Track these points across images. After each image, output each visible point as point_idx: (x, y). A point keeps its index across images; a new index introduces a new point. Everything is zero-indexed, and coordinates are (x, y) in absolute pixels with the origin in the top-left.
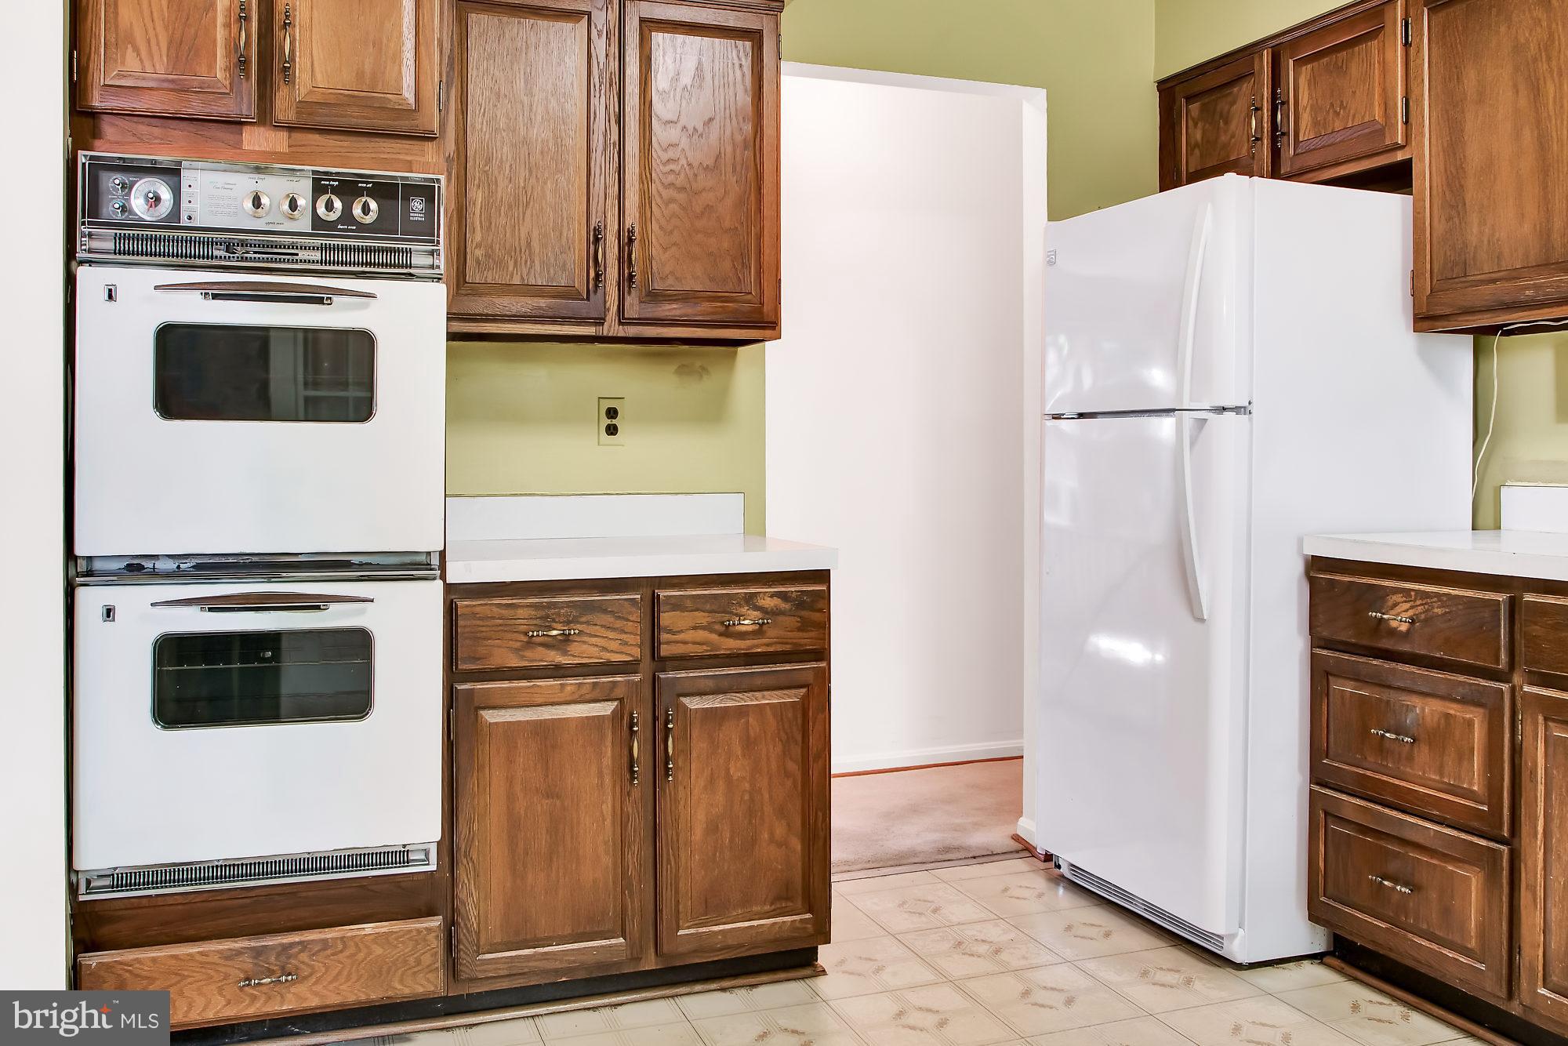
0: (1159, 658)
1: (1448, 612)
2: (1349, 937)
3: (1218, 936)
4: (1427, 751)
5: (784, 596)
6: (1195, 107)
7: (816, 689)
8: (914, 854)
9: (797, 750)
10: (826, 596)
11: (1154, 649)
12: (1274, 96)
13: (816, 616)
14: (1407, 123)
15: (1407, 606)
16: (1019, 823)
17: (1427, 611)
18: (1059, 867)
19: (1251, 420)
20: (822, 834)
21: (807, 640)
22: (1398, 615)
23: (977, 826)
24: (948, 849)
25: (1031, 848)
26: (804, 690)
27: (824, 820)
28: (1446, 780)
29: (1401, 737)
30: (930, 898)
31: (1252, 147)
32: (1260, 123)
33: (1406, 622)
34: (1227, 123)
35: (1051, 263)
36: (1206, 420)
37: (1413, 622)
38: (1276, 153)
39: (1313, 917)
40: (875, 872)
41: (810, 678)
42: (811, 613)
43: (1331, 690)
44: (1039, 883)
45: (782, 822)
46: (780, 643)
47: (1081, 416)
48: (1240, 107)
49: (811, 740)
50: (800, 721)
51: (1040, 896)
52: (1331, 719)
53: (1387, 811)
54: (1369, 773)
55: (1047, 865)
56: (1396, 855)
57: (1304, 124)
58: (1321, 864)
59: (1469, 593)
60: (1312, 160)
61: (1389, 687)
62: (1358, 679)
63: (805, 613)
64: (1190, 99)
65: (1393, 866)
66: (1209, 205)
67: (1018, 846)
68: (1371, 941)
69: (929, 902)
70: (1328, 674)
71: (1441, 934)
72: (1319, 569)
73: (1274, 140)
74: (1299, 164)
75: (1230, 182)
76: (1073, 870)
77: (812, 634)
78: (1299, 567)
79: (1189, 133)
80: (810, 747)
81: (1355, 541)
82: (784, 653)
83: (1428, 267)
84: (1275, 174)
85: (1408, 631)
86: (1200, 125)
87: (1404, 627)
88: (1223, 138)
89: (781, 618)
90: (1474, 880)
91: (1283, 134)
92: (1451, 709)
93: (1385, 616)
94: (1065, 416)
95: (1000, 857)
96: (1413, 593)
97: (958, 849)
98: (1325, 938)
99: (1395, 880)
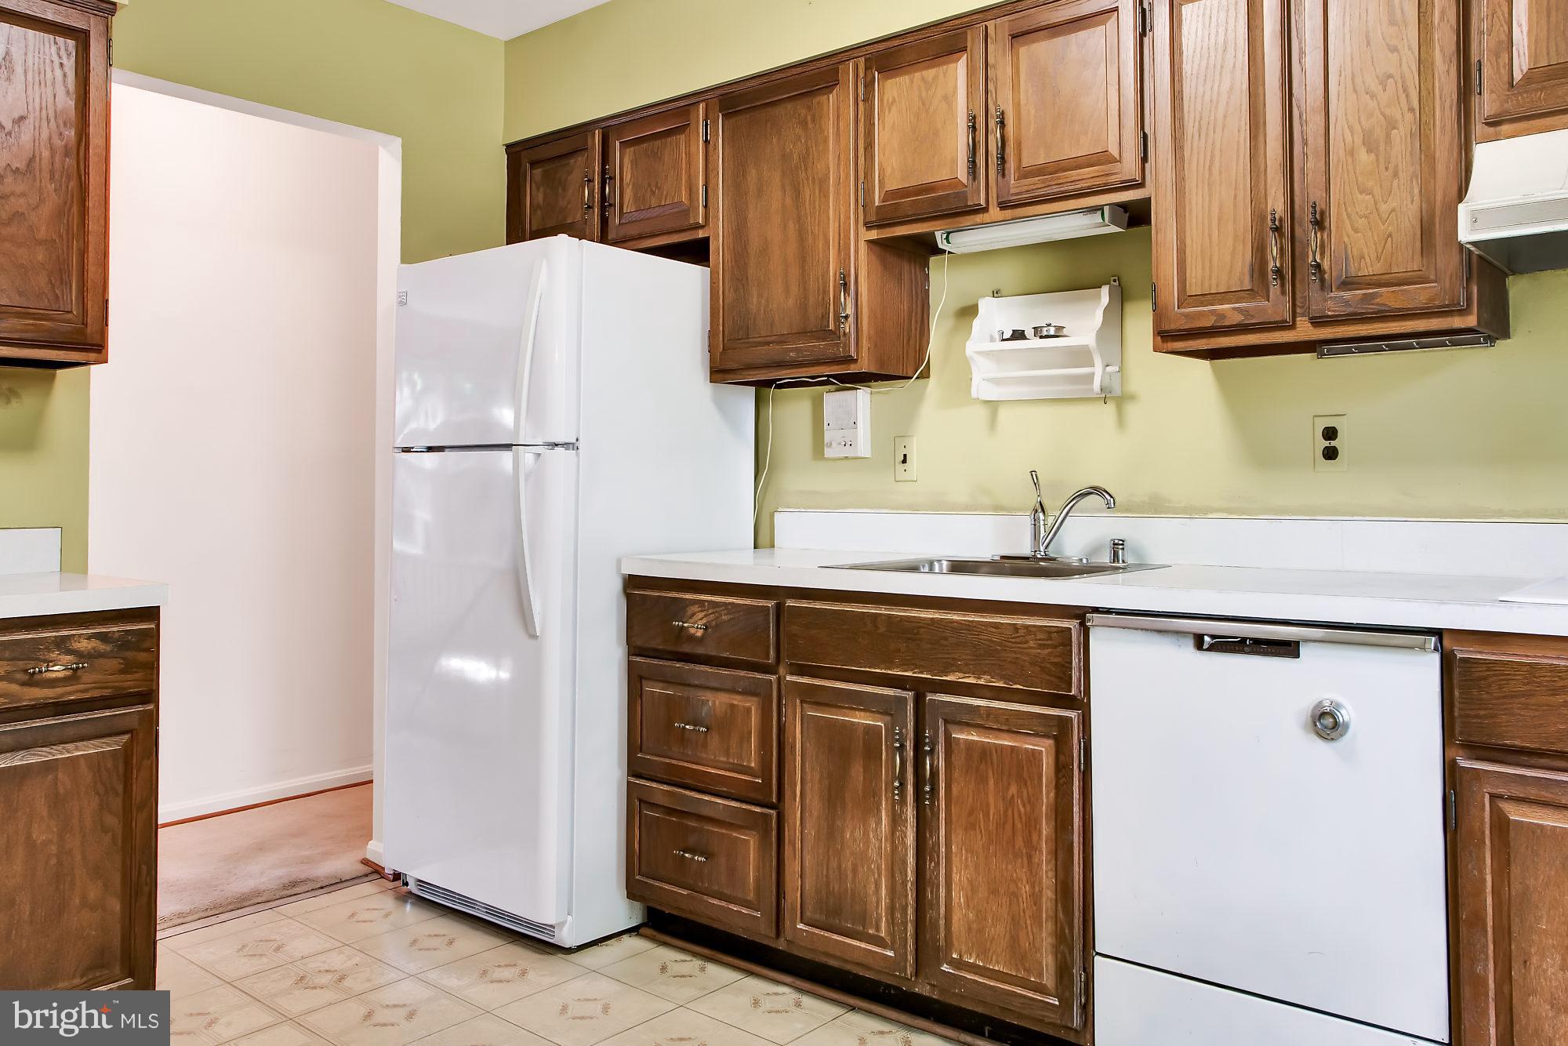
0: (505, 675)
1: (733, 619)
2: (659, 908)
3: (551, 926)
4: (717, 737)
5: (103, 637)
6: (538, 172)
7: (141, 735)
8: (258, 893)
9: (117, 803)
10: (155, 635)
11: (498, 666)
12: (603, 172)
13: (142, 656)
14: (706, 206)
15: (701, 615)
16: (368, 847)
17: (717, 618)
18: (406, 884)
19: (578, 455)
20: (146, 889)
21: (131, 682)
22: (694, 623)
23: (326, 855)
24: (294, 884)
25: (380, 870)
26: (127, 737)
27: (149, 873)
28: (731, 761)
29: (697, 728)
30: (272, 938)
31: (585, 214)
32: (591, 193)
33: (701, 628)
34: (564, 189)
35: (402, 303)
36: (539, 455)
37: (705, 629)
38: (604, 222)
39: (631, 895)
40: (214, 920)
41: (134, 723)
42: (135, 653)
43: (644, 692)
44: (388, 902)
45: (99, 882)
46: (98, 688)
47: (430, 449)
48: (575, 177)
49: (134, 788)
50: (121, 769)
51: (387, 916)
52: (644, 718)
53: (688, 793)
54: (673, 762)
55: (397, 883)
56: (694, 829)
57: (626, 199)
58: (637, 846)
59: (748, 602)
60: (633, 231)
61: (689, 685)
62: (666, 682)
63: (129, 654)
64: (534, 164)
65: (692, 840)
66: (545, 261)
67: (366, 869)
68: (677, 907)
69: (271, 941)
70: (641, 678)
71: (728, 892)
72: (634, 585)
73: (603, 209)
74: (623, 232)
75: (562, 242)
76: (420, 886)
77: (137, 676)
78: (617, 585)
79: (531, 196)
80: (134, 797)
81: (662, 561)
82: (103, 698)
83: (721, 328)
84: (603, 240)
85: (703, 635)
86: (541, 189)
87: (699, 633)
88: (562, 203)
89: (101, 661)
90: (750, 841)
91: (610, 205)
92: (735, 699)
93: (685, 625)
94: (414, 450)
95: (349, 883)
96: (706, 604)
97: (304, 881)
98: (641, 912)
99: (693, 852)
